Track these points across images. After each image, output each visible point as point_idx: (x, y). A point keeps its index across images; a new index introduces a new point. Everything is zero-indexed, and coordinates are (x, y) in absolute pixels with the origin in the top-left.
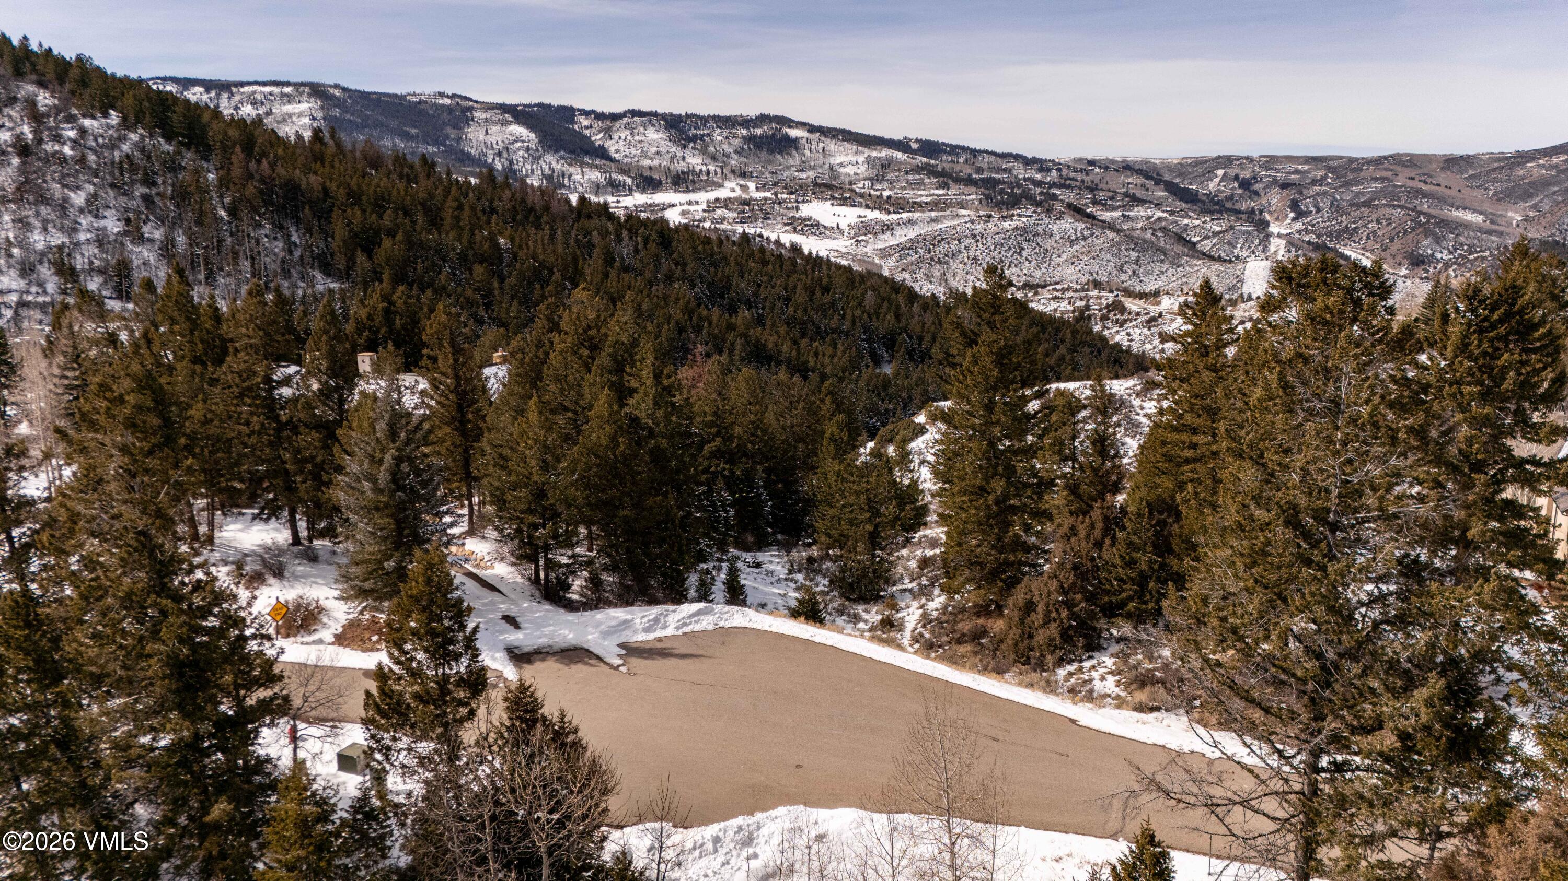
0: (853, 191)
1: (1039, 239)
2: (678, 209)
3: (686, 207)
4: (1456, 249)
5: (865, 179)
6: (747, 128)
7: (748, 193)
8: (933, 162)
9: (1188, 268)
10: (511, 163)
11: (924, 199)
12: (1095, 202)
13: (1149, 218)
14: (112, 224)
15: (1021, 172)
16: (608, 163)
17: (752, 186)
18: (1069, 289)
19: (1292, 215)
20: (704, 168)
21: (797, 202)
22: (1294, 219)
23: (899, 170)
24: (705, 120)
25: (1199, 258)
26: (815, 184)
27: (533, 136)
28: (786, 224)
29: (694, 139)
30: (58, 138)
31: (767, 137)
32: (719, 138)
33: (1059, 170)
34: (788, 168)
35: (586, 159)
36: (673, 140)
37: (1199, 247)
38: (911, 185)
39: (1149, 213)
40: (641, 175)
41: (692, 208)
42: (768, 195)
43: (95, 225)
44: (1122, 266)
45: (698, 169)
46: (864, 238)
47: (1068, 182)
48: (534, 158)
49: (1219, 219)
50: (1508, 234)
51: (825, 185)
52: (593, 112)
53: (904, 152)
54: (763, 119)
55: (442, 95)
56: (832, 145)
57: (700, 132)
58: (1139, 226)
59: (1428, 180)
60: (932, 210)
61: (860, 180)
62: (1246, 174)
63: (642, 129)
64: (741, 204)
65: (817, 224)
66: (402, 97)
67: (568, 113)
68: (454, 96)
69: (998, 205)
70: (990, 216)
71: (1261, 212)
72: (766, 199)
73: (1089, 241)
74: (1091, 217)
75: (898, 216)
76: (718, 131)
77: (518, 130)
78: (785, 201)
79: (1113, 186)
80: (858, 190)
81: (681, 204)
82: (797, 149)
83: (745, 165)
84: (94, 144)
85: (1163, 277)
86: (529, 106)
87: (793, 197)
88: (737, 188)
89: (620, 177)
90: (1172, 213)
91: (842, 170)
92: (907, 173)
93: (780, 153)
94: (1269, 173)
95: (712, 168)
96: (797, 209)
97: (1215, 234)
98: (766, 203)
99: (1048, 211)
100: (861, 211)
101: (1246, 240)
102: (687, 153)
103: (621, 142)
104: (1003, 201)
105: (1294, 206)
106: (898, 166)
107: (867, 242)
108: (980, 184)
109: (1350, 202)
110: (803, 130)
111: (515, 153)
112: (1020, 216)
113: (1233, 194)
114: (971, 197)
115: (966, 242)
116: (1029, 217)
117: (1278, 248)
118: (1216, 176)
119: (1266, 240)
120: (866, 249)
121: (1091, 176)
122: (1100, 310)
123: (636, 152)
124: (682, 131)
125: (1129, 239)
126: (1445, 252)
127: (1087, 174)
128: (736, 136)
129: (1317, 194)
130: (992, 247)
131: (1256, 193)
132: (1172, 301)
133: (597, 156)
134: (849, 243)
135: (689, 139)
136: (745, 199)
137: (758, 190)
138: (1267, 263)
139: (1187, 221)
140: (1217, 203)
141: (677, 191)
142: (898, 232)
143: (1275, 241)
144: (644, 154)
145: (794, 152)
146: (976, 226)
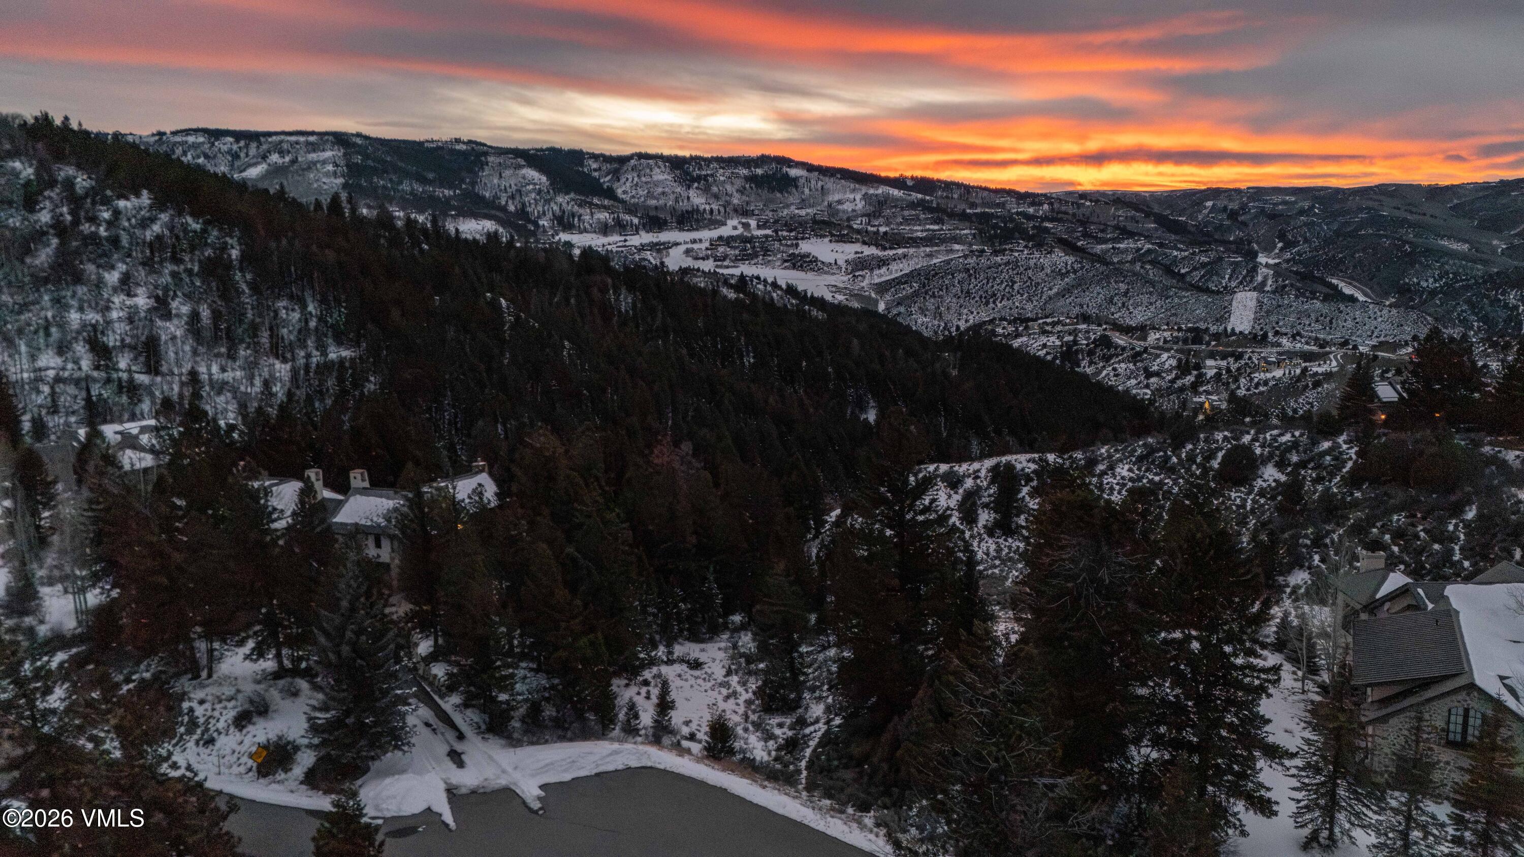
0: (850, 227)
1: (1030, 272)
2: (683, 248)
3: (690, 246)
4: (1441, 278)
5: (862, 215)
6: (749, 168)
7: (750, 231)
8: (928, 198)
9: (1176, 300)
10: (524, 205)
11: (919, 234)
12: (1086, 235)
13: (1138, 250)
14: (142, 301)
15: (1014, 208)
16: (615, 204)
17: (753, 223)
18: (1059, 322)
19: (1280, 245)
20: (708, 207)
21: (796, 238)
22: (1281, 250)
23: (896, 207)
24: (708, 161)
25: (1187, 290)
26: (815, 221)
27: (544, 179)
28: (786, 261)
29: (698, 179)
30: (93, 220)
31: (768, 176)
32: (722, 178)
33: (1051, 204)
34: (787, 206)
35: (596, 201)
36: (679, 180)
37: (1188, 279)
38: (907, 221)
39: (1139, 244)
40: (648, 215)
41: (696, 246)
42: (768, 232)
43: (128, 303)
44: (1112, 298)
45: (702, 208)
46: (860, 273)
47: (1060, 216)
48: (546, 200)
49: (1207, 251)
50: (1494, 263)
51: (823, 222)
52: (603, 155)
53: (900, 189)
54: (763, 160)
55: (458, 141)
56: (829, 183)
57: (704, 173)
58: (1130, 258)
59: (1414, 210)
60: (927, 245)
61: (857, 217)
62: (1234, 206)
63: (648, 171)
64: (742, 242)
65: (816, 260)
66: (421, 144)
67: (577, 156)
68: (470, 142)
69: (990, 240)
70: (983, 251)
71: (1250, 243)
72: (766, 236)
73: (1079, 274)
74: (1082, 250)
75: (894, 252)
76: (722, 171)
77: (531, 173)
78: (785, 238)
79: (1101, 219)
80: (855, 226)
81: (686, 243)
82: (797, 187)
83: (748, 203)
84: (126, 224)
85: (1152, 309)
86: (541, 150)
87: (793, 234)
88: (740, 227)
89: (627, 217)
90: (1161, 245)
91: (840, 207)
92: (902, 209)
93: (781, 192)
94: (1256, 204)
95: (715, 207)
96: (797, 245)
97: (1204, 265)
98: (767, 240)
99: (1039, 245)
100: (857, 247)
101: (1233, 271)
102: (692, 193)
103: (628, 184)
104: (996, 236)
105: (1282, 236)
106: (894, 203)
107: (863, 277)
108: (974, 219)
109: (1337, 233)
110: (803, 169)
111: (527, 195)
112: (1012, 251)
113: (1222, 225)
114: (965, 232)
115: (959, 276)
116: (1020, 252)
117: (1265, 278)
118: (1205, 208)
119: (1254, 270)
120: (862, 284)
121: (1082, 210)
122: (1087, 345)
123: (642, 192)
124: (687, 173)
125: (1118, 272)
126: (1431, 280)
127: (1078, 208)
128: (738, 176)
129: (1305, 224)
130: (985, 281)
131: (1244, 224)
132: (1158, 336)
133: (606, 197)
134: (846, 278)
135: (693, 180)
136: (747, 237)
137: (759, 227)
138: (1255, 294)
139: (1176, 253)
140: (1208, 234)
141: (681, 230)
142: (894, 266)
143: (1263, 271)
144: (650, 195)
145: (794, 190)
146: (969, 260)
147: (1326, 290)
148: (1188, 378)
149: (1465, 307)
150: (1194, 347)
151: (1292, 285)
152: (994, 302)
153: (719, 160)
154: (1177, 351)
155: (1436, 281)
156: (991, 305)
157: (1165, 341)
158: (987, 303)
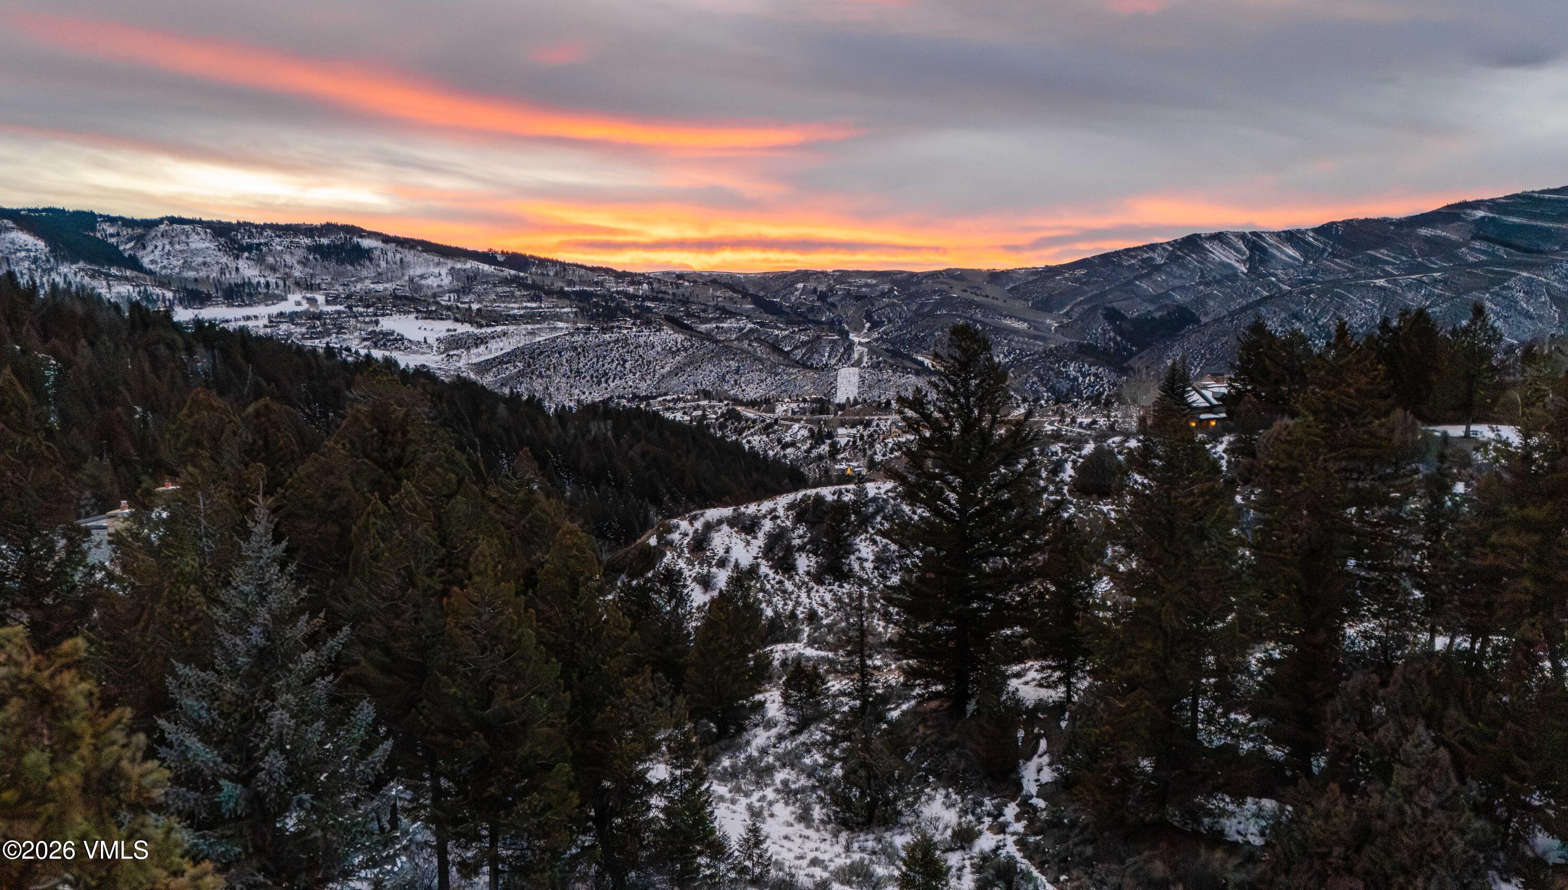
0: (438, 303)
1: (641, 351)
4: (1010, 354)
5: (450, 292)
6: (312, 237)
7: (317, 307)
8: (522, 274)
9: (785, 377)
10: (13, 274)
11: (515, 311)
12: (689, 315)
13: (741, 329)
15: (613, 286)
16: (141, 275)
17: (321, 298)
18: (679, 399)
19: (868, 325)
20: (262, 280)
21: (375, 315)
22: (870, 329)
23: (487, 283)
24: (262, 228)
25: (794, 367)
26: (395, 297)
27: (41, 244)
28: (365, 340)
29: (249, 248)
31: (335, 246)
32: (279, 248)
33: (650, 283)
34: (361, 280)
35: (114, 271)
36: (225, 249)
37: (792, 356)
38: (500, 298)
39: (741, 324)
40: (185, 289)
41: (251, 324)
42: (340, 308)
44: (724, 376)
45: (254, 281)
46: (455, 352)
47: (660, 295)
48: (44, 271)
49: (805, 330)
50: (1051, 339)
51: (406, 298)
52: (121, 218)
53: (490, 264)
54: (328, 229)
56: (409, 256)
57: (256, 241)
58: (734, 337)
59: (978, 292)
60: (528, 323)
61: (444, 293)
62: (822, 288)
63: (183, 238)
64: (310, 318)
65: (402, 338)
67: (87, 219)
69: (593, 318)
70: (589, 329)
71: (840, 323)
72: (339, 313)
73: (690, 352)
74: (688, 328)
75: (492, 329)
76: (278, 239)
77: (24, 238)
78: (361, 315)
79: (701, 299)
80: (443, 303)
82: (371, 260)
83: (312, 276)
86: (36, 210)
87: (371, 310)
88: (304, 302)
89: (158, 291)
90: (762, 324)
91: (423, 282)
92: (495, 285)
93: (352, 264)
94: (843, 286)
95: (272, 280)
96: (377, 323)
97: (804, 344)
98: (340, 317)
99: (648, 323)
100: (450, 324)
101: (832, 350)
102: (242, 264)
103: (157, 252)
104: (598, 315)
105: (869, 317)
106: (485, 278)
107: (460, 356)
108: (573, 297)
109: (916, 313)
110: (377, 240)
111: (17, 264)
112: (620, 328)
113: (813, 306)
114: (566, 310)
115: (567, 355)
116: (629, 330)
117: (861, 356)
118: (797, 290)
119: (850, 347)
120: (458, 364)
121: (681, 290)
122: (717, 419)
123: (177, 262)
124: (234, 241)
125: (726, 349)
126: (1001, 356)
127: (678, 288)
128: (298, 246)
129: (887, 306)
130: (595, 360)
131: (833, 305)
132: (785, 407)
133: (127, 267)
134: (439, 358)
135: (242, 249)
136: (314, 314)
137: (328, 302)
138: (856, 370)
139: (777, 332)
140: (801, 315)
141: (230, 305)
142: (493, 345)
143: (858, 350)
144: (186, 265)
145: (368, 263)
146: (576, 338)
147: (916, 367)
148: (823, 447)
149: (1035, 379)
150: (823, 417)
151: (885, 362)
152: (606, 382)
153: (275, 227)
154: (806, 421)
155: (1006, 356)
156: (604, 385)
157: (794, 413)
158: (599, 383)
